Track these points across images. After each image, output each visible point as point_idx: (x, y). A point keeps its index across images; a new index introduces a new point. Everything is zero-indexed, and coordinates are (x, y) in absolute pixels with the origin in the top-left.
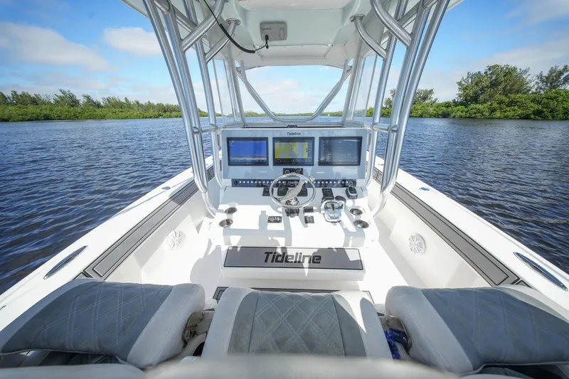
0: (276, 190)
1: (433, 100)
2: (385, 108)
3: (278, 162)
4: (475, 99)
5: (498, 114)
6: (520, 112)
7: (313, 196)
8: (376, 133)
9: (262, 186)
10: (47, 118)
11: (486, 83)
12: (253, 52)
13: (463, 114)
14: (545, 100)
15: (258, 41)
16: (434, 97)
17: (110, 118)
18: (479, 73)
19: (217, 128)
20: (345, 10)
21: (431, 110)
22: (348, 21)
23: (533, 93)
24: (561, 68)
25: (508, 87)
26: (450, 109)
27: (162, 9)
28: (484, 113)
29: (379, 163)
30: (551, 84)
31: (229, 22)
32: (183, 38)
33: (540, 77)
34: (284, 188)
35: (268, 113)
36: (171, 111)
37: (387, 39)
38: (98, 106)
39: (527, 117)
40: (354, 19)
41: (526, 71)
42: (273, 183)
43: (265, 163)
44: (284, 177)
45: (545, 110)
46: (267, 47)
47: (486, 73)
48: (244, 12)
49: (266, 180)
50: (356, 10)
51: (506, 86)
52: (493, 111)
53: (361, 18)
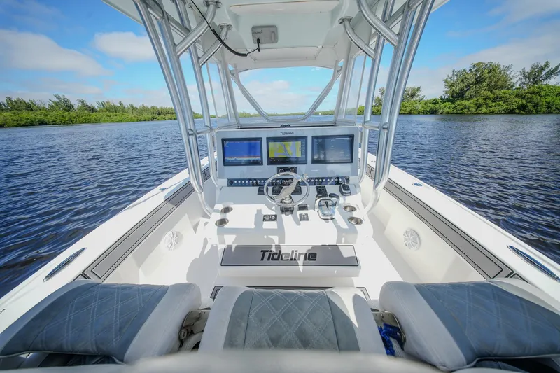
0: (270, 188)
1: (421, 97)
2: (375, 106)
3: (272, 162)
4: (461, 95)
5: (484, 110)
6: (505, 107)
7: (307, 195)
8: (368, 131)
9: (257, 185)
10: (42, 123)
11: (471, 79)
12: (246, 55)
13: (451, 111)
14: (529, 96)
15: (250, 45)
16: (421, 94)
17: (104, 122)
18: (464, 70)
19: (211, 129)
20: (334, 12)
21: (419, 107)
22: (337, 23)
23: (517, 89)
24: (543, 64)
25: (493, 84)
26: (437, 106)
27: (156, 16)
28: (471, 109)
29: (372, 159)
30: (534, 79)
31: (222, 27)
32: (177, 43)
33: (523, 73)
34: (278, 187)
35: (261, 114)
36: (165, 114)
37: (375, 39)
38: (93, 110)
39: (512, 112)
40: (342, 21)
41: (509, 68)
42: (267, 182)
43: (259, 163)
44: (278, 176)
45: (529, 104)
46: (259, 50)
47: (470, 70)
48: (236, 17)
49: (261, 180)
50: (344, 13)
51: (491, 82)
52: (479, 106)
53: (350, 20)
